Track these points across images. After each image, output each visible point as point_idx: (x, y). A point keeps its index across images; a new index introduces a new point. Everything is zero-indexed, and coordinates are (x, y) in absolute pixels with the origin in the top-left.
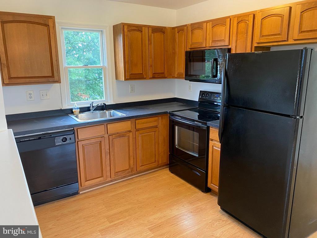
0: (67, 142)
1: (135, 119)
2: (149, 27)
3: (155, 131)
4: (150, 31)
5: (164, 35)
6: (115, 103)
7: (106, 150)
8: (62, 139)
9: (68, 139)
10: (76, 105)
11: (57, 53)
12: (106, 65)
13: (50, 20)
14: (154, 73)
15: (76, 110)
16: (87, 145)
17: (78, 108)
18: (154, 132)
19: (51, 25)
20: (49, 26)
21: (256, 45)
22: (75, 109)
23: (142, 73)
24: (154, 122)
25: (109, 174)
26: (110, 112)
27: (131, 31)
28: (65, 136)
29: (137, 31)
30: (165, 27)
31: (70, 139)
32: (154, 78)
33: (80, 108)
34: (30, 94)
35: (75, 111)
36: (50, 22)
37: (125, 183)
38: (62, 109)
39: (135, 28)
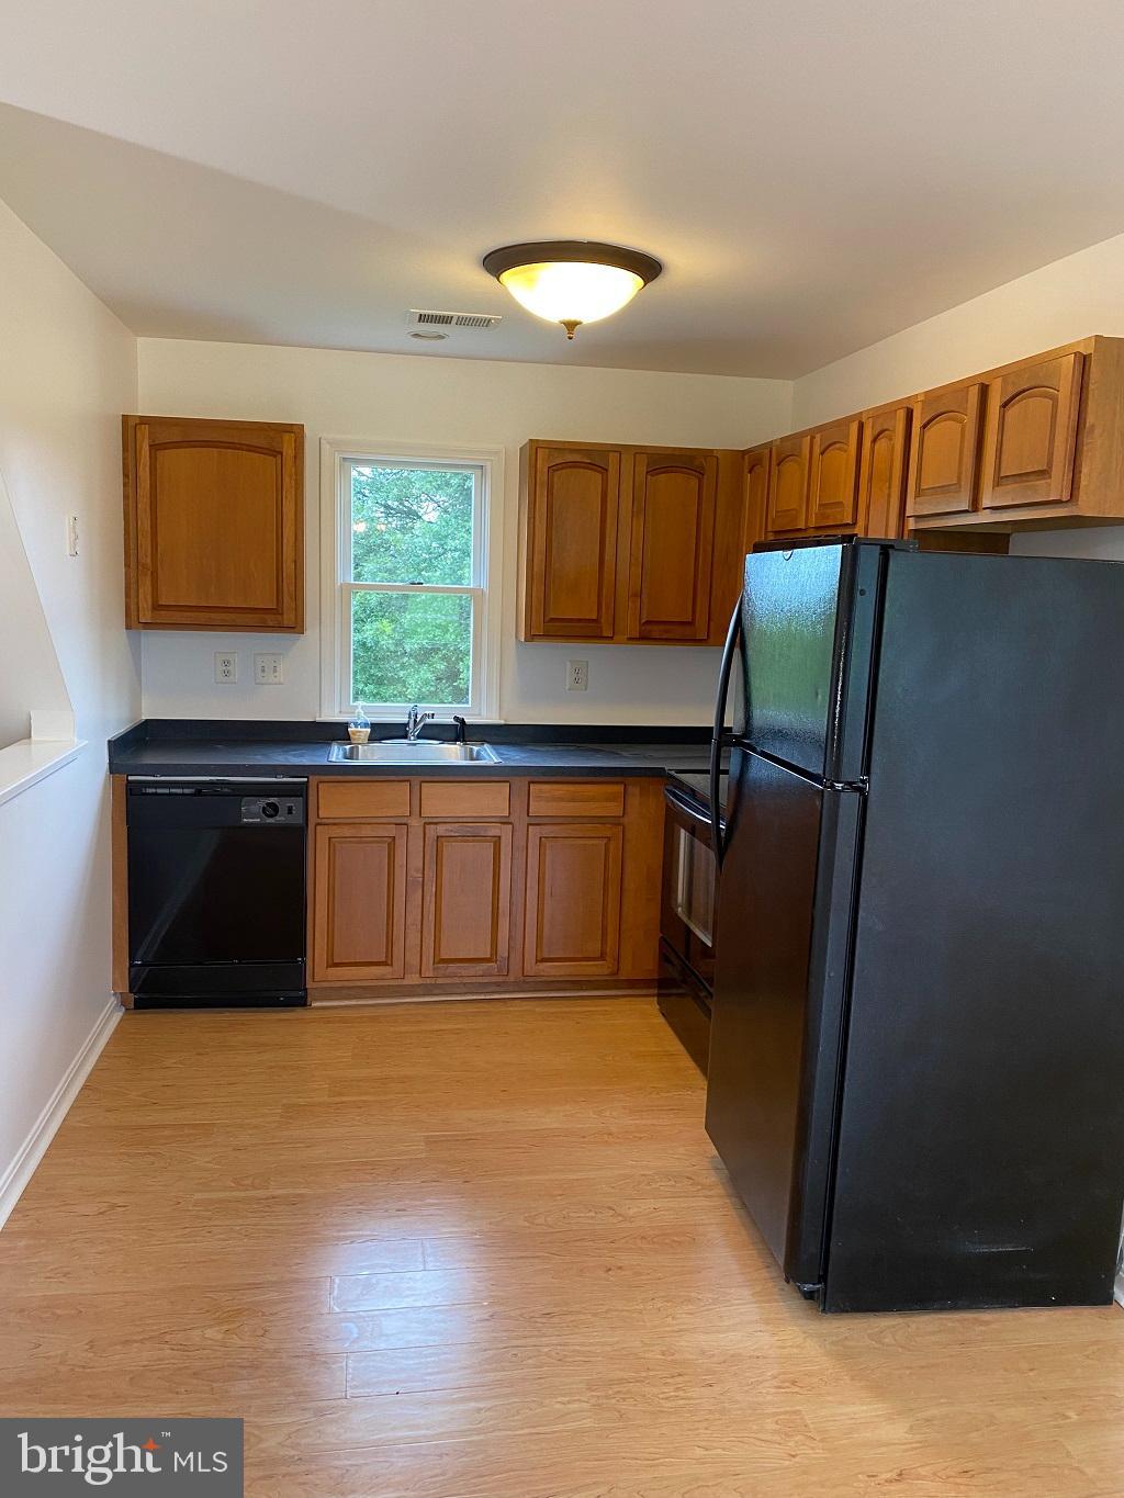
0: (278, 818)
1: (529, 779)
2: (638, 451)
3: (609, 838)
4: (642, 469)
5: (700, 481)
6: (502, 722)
7: (412, 873)
8: (264, 809)
9: (283, 810)
10: (360, 712)
11: (299, 538)
12: (484, 585)
13: (286, 437)
14: (648, 622)
15: (359, 729)
16: (345, 842)
17: (366, 725)
18: (605, 841)
19: (288, 451)
20: (282, 454)
21: (911, 525)
22: (356, 725)
23: (594, 617)
24: (608, 800)
25: (413, 959)
26: (471, 750)
27: (562, 469)
28: (272, 800)
29: (588, 468)
30: (708, 453)
31: (290, 810)
32: (644, 638)
33: (374, 726)
34: (226, 663)
35: (354, 733)
36: (285, 445)
37: (471, 1008)
38: (318, 719)
39: (577, 458)
